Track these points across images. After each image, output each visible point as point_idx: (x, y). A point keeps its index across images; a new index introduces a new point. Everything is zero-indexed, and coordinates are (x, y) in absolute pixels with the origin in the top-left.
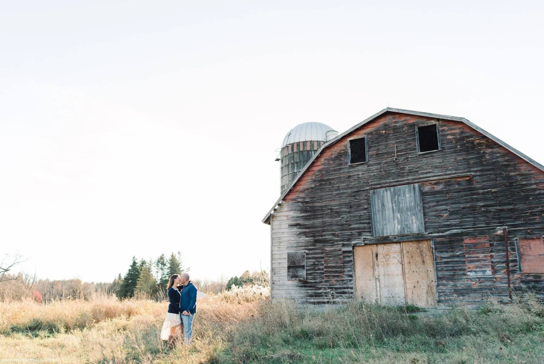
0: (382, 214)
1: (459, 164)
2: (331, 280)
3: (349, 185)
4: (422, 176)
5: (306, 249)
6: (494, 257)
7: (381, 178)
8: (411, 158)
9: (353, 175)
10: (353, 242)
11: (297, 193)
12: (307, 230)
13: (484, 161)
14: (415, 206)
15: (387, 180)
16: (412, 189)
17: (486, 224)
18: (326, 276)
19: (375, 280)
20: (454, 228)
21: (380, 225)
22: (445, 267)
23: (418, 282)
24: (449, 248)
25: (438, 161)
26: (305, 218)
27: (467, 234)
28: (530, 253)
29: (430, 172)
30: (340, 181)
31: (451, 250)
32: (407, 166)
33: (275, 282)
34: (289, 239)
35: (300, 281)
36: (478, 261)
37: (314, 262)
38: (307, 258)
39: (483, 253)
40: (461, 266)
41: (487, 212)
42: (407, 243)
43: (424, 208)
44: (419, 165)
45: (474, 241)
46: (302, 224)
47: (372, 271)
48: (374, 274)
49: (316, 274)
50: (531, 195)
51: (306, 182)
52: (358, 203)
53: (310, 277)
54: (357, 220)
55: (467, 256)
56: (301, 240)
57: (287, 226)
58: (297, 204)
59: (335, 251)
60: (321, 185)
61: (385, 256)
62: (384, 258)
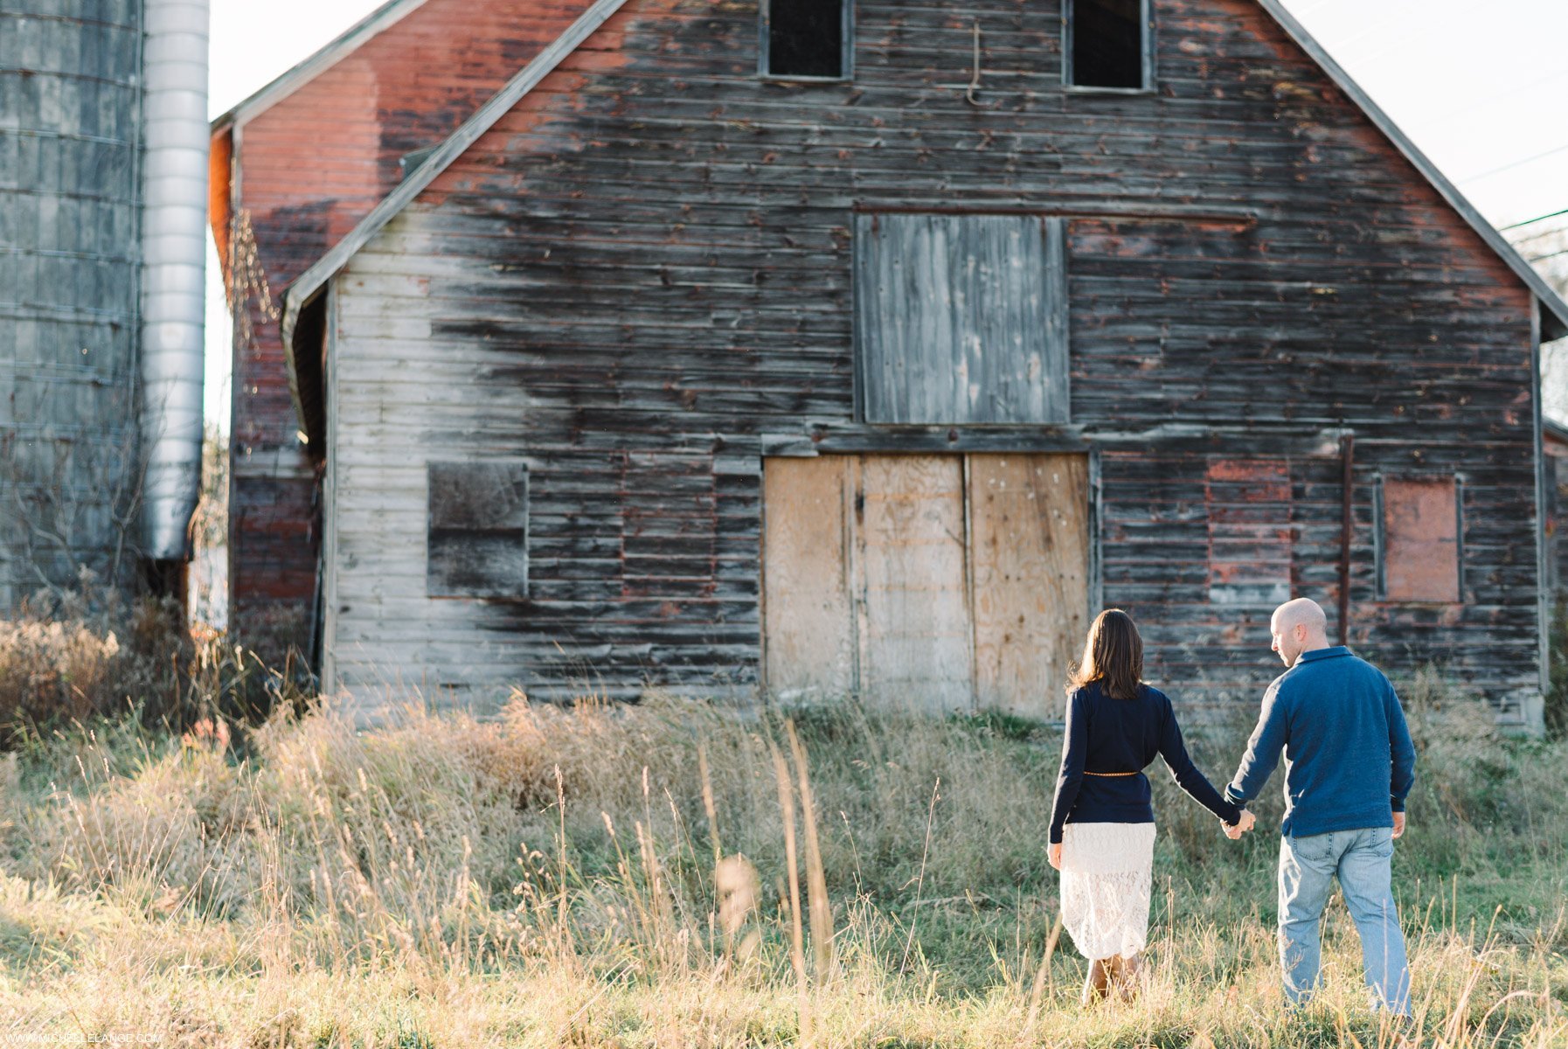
0: (907, 329)
1: (1216, 163)
2: (656, 603)
3: (758, 172)
4: (1073, 188)
5: (530, 453)
6: (1303, 536)
7: (907, 164)
8: (1036, 100)
9: (781, 132)
10: (769, 439)
11: (483, 168)
12: (538, 362)
13: (1301, 171)
14: (1041, 310)
15: (931, 181)
16: (1036, 237)
17: (1285, 412)
18: (631, 582)
19: (847, 605)
20: (1176, 415)
21: (894, 373)
22: (1135, 565)
23: (1022, 620)
24: (1152, 495)
25: (1140, 136)
26: (528, 301)
27: (1221, 445)
28: (1415, 531)
29: (1105, 178)
30: (716, 148)
31: (1159, 500)
32: (1019, 136)
33: (351, 604)
34: (433, 395)
35: (496, 601)
36: (1250, 549)
37: (572, 518)
38: (536, 498)
39: (1269, 520)
40: (1190, 565)
41: (1294, 368)
42: (988, 462)
43: (1074, 323)
44: (1067, 139)
45: (1240, 474)
46: (507, 327)
47: (838, 566)
48: (843, 581)
49: (578, 573)
50: (1437, 325)
51: (540, 122)
52: (798, 262)
53: (552, 587)
54: (789, 342)
55: (1213, 527)
56: (504, 406)
57: (426, 331)
58: (483, 223)
59: (680, 470)
60: (617, 148)
61: (893, 507)
62: (892, 514)
